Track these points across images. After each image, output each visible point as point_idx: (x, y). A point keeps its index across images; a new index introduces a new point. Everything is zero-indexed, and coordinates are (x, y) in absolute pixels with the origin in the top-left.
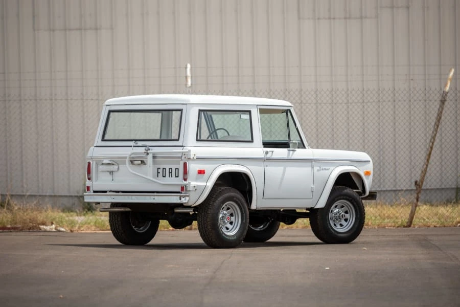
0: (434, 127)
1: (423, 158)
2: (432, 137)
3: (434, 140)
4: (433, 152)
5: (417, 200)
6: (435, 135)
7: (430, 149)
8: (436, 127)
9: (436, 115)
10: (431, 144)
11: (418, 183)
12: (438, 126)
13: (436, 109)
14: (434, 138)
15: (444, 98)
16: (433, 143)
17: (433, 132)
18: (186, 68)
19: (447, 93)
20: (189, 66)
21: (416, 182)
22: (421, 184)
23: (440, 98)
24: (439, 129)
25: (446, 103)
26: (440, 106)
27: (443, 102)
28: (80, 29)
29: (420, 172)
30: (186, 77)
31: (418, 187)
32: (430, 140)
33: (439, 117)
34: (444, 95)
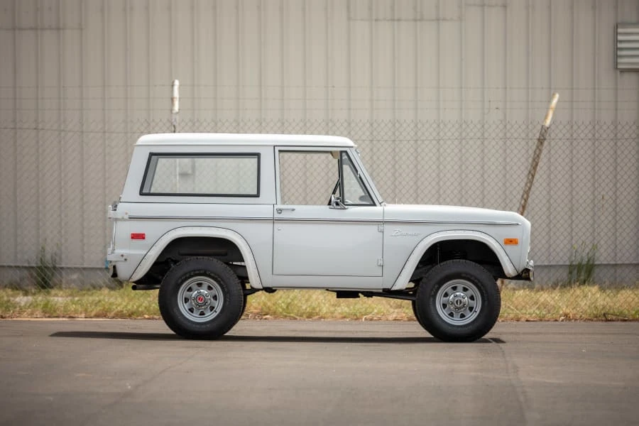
0: (528, 178)
2: (524, 191)
3: (528, 196)
6: (530, 189)
7: (521, 209)
8: (530, 177)
9: (531, 160)
10: (523, 202)
12: (533, 176)
13: (531, 152)
14: (527, 192)
15: (543, 136)
16: (526, 201)
17: (526, 185)
18: (173, 86)
19: (548, 128)
20: (177, 83)
23: (538, 135)
24: (535, 180)
25: (546, 143)
26: (538, 147)
27: (541, 141)
28: (36, 29)
30: (172, 99)
32: (522, 196)
33: (535, 163)
34: (543, 131)
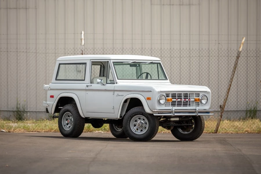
0: (232, 73)
1: (225, 91)
2: (231, 78)
3: (232, 80)
4: (231, 88)
5: (221, 117)
6: (233, 77)
7: (229, 86)
8: (233, 72)
9: (233, 65)
10: (230, 83)
11: (222, 107)
12: (234, 72)
13: (234, 62)
14: (232, 79)
15: (239, 55)
17: (231, 76)
18: (81, 34)
19: (241, 52)
20: (83, 33)
21: (220, 106)
22: (223, 107)
23: (236, 55)
24: (235, 74)
25: (240, 58)
26: (236, 60)
27: (238, 57)
29: (223, 100)
30: (81, 39)
31: (222, 109)
32: (230, 81)
33: (235, 67)
34: (239, 53)
